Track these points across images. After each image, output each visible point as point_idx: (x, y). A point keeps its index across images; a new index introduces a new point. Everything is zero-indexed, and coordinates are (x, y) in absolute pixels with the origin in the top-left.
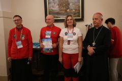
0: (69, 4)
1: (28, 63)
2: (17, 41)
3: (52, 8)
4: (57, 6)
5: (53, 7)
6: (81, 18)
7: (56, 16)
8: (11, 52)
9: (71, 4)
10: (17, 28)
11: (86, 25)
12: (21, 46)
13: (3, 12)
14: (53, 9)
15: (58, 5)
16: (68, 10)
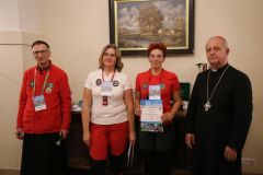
0: (162, 19)
1: (58, 143)
2: (36, 95)
3: (125, 26)
4: (137, 23)
5: (127, 24)
6: (187, 47)
7: (134, 42)
8: (24, 119)
9: (166, 18)
10: (38, 68)
11: (199, 65)
12: (44, 107)
13: (23, 33)
14: (128, 28)
15: (139, 19)
16: (160, 31)
